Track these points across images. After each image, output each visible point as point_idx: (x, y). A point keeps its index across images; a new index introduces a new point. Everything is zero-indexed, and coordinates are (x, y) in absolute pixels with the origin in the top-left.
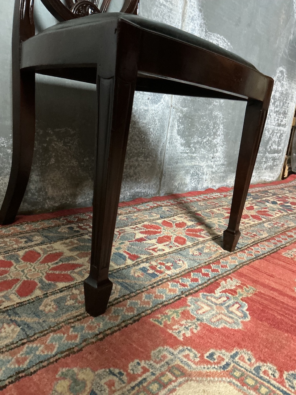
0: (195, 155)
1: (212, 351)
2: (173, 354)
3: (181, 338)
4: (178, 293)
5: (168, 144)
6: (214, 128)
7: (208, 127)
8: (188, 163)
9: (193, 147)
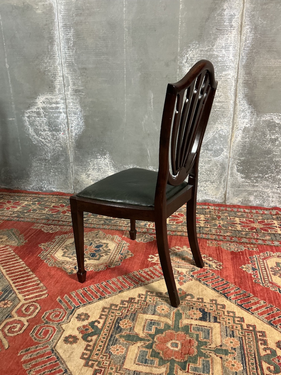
0: (257, 184)
5: (229, 177)
6: (276, 168)
7: (269, 168)
8: (250, 189)
9: (254, 179)
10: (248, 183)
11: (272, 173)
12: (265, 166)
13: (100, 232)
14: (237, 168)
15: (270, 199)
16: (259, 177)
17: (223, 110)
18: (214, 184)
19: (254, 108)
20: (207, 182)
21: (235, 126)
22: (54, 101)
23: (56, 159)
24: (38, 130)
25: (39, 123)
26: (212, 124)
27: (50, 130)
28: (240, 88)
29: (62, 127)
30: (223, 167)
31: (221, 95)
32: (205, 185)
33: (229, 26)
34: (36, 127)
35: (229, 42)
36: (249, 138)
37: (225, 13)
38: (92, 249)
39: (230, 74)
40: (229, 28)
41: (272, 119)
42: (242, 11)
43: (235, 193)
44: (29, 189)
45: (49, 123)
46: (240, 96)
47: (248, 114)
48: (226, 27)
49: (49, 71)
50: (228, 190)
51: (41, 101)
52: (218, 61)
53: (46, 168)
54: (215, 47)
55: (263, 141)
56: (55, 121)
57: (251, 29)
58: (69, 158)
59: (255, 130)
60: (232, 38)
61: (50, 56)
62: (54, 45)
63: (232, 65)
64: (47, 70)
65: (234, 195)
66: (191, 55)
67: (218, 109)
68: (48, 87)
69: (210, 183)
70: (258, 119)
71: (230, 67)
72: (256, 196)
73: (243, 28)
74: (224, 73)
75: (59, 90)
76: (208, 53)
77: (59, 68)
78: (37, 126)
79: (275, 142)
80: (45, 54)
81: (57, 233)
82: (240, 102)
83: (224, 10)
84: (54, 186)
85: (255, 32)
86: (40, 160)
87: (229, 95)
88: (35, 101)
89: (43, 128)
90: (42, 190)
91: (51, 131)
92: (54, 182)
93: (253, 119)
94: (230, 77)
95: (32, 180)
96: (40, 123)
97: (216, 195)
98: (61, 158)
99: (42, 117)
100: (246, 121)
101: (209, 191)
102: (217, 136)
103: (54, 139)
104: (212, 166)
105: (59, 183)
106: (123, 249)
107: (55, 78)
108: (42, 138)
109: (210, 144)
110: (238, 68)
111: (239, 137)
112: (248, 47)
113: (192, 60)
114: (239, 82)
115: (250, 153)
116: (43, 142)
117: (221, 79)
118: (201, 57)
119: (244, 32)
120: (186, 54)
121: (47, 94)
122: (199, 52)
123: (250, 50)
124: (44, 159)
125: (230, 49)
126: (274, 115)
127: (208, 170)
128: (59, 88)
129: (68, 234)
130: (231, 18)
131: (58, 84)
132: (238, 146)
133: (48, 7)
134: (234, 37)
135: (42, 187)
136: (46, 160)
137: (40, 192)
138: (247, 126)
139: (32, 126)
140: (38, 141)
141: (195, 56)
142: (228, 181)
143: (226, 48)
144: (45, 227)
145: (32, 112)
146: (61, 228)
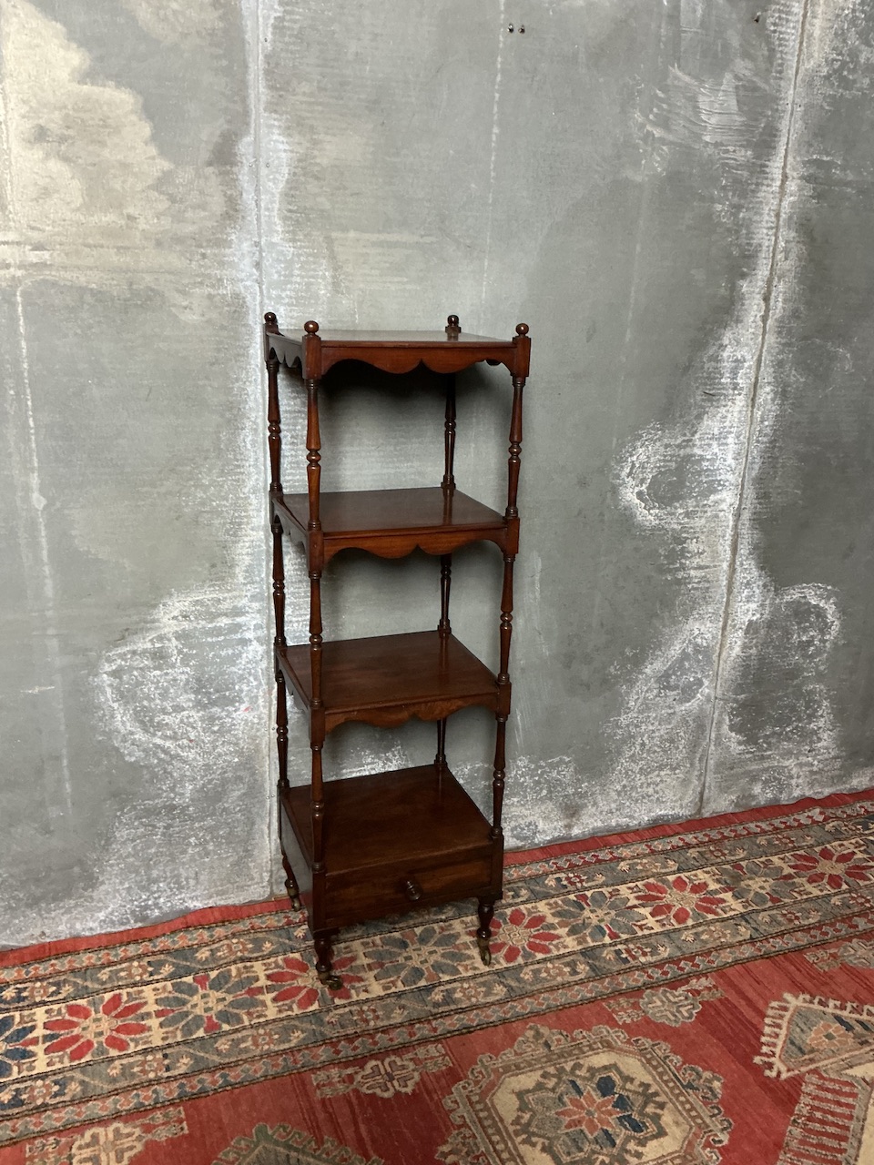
0: (768, 753)
1: (639, 1037)
2: (608, 1032)
3: (620, 1023)
4: (640, 984)
5: (713, 747)
6: (807, 708)
7: (793, 709)
8: (754, 767)
9: (764, 742)
10: (752, 753)
11: (800, 720)
12: (786, 707)
13: (542, 1030)
14: (731, 720)
15: (793, 782)
16: (774, 733)
17: (707, 585)
18: (677, 771)
19: (770, 576)
20: (662, 770)
21: (730, 622)
22: (225, 606)
23: (211, 797)
24: (153, 710)
25: (156, 688)
26: (680, 622)
27: (199, 705)
28: (745, 531)
29: (245, 688)
30: (701, 727)
31: (704, 551)
32: (658, 779)
33: (732, 386)
34: (145, 703)
35: (727, 424)
36: (757, 647)
37: (725, 355)
38: (603, 1104)
39: (724, 501)
40: (731, 392)
41: (805, 597)
42: (758, 353)
43: (723, 784)
44: (91, 929)
45: (199, 680)
46: (744, 550)
47: (757, 591)
48: (724, 389)
49: (216, 512)
50: (708, 779)
51: (176, 613)
52: (702, 470)
53: (171, 836)
54: (697, 436)
55: (786, 648)
56: (223, 673)
57: (776, 393)
58: (262, 786)
59: (770, 625)
60: (735, 414)
61: (223, 465)
62: (243, 429)
63: (730, 477)
64: (207, 509)
65: (721, 791)
66: (643, 458)
67: (695, 585)
68: (207, 565)
69: (669, 772)
70: (777, 601)
71: (727, 484)
72: (766, 783)
73: (759, 391)
74: (712, 498)
75: (247, 571)
76: (682, 452)
77: (254, 502)
78: (148, 698)
79: (809, 646)
80: (206, 458)
81: (430, 1087)
82: (742, 564)
83: (722, 347)
84: (198, 893)
85: (783, 401)
86: (149, 812)
87: (720, 548)
88: (151, 615)
89: (173, 700)
90: (144, 918)
91: (204, 707)
92: (196, 878)
93: (767, 602)
94: (724, 506)
95: (108, 893)
96: (163, 687)
97: (681, 799)
98: (233, 790)
99: (173, 666)
100: (753, 606)
101: (667, 791)
102: (690, 650)
103: (214, 732)
104: (676, 727)
105: (215, 877)
106: (672, 1068)
107: (235, 535)
108: (165, 738)
109: (674, 674)
110: (743, 486)
111: (736, 645)
112: (766, 435)
113: (643, 468)
114: (743, 517)
115: (758, 682)
116: (166, 751)
117: (706, 512)
118: (664, 461)
119: (760, 400)
120: (631, 455)
121: (202, 587)
122: (662, 449)
123: (771, 442)
124: (165, 807)
125: (731, 440)
126: (809, 588)
127: (666, 740)
128: (250, 565)
129: (466, 1077)
130: (736, 368)
131: (248, 554)
132: (734, 669)
133: (228, 305)
134: (740, 412)
135: (147, 907)
136: (174, 807)
137: (139, 925)
138: (754, 618)
139: (127, 703)
140: (144, 750)
141: (652, 459)
142: (710, 756)
143: (721, 438)
144: (358, 1078)
145: (134, 653)
146: (411, 1059)
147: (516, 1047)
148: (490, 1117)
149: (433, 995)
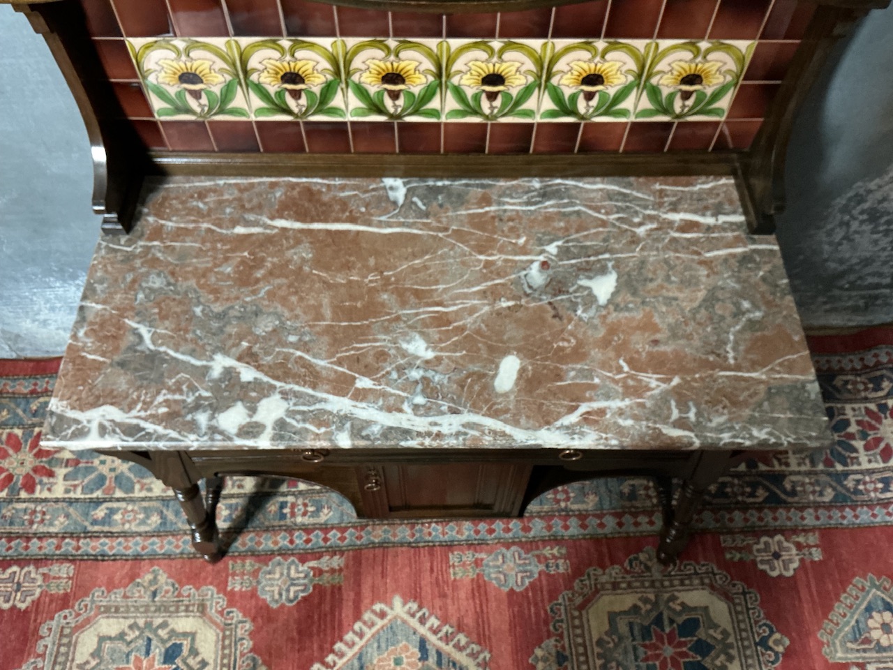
1: (234, 609)
2: (212, 596)
3: (229, 588)
4: (276, 548)
13: (159, 577)
81: (41, 608)
106: (238, 652)
129: (73, 607)
146: (44, 575)
147: (128, 589)
148: (67, 654)
149: (97, 511)
